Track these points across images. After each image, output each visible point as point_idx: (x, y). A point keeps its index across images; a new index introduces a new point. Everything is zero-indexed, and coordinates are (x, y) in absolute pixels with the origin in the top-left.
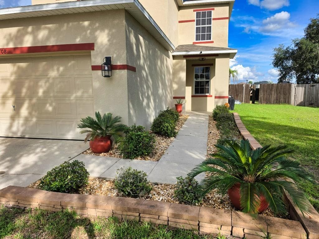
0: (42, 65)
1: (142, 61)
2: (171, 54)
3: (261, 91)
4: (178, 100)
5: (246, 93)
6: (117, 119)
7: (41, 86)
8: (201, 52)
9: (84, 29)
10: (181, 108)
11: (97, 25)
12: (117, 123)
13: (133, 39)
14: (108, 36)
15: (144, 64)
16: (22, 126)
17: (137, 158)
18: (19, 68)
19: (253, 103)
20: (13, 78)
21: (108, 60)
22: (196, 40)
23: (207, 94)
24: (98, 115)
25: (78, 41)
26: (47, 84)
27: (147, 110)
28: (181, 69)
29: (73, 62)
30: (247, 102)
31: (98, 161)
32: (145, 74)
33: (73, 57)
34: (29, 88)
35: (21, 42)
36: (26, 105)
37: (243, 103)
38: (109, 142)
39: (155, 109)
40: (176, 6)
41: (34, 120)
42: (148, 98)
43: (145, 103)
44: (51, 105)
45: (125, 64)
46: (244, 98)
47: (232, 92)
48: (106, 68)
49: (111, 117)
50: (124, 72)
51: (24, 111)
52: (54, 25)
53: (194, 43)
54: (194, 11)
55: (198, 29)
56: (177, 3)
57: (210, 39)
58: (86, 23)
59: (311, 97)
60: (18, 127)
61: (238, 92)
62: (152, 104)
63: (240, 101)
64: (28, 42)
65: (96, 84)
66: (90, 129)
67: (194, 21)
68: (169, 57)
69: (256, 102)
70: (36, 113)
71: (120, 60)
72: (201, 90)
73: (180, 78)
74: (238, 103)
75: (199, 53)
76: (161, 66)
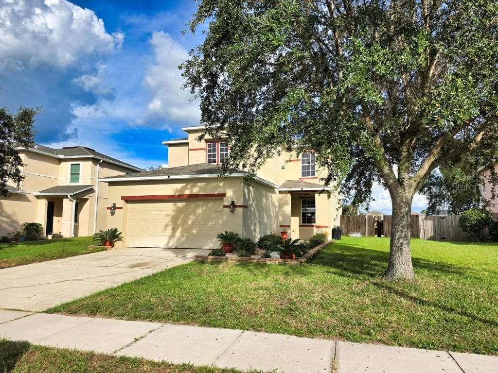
0: (192, 205)
1: (251, 202)
2: (277, 191)
3: (386, 223)
4: (283, 228)
5: (370, 225)
7: (191, 218)
8: (302, 189)
9: (220, 187)
10: (286, 235)
11: (227, 185)
12: (236, 237)
13: (246, 191)
14: (233, 191)
15: (253, 204)
16: (176, 242)
19: (379, 236)
20: (173, 214)
21: (233, 202)
22: (302, 176)
23: (313, 224)
25: (216, 193)
26: (195, 217)
27: (254, 233)
28: (287, 203)
29: (211, 204)
30: (371, 235)
32: (253, 209)
34: (183, 220)
35: (184, 192)
36: (179, 230)
37: (366, 235)
38: (231, 247)
39: (260, 233)
41: (184, 238)
42: (255, 224)
43: (252, 228)
44: (196, 229)
45: (242, 205)
46: (367, 231)
47: (353, 224)
48: (231, 207)
49: (233, 234)
50: (241, 210)
51: (178, 234)
53: (300, 179)
55: (303, 168)
57: (314, 175)
58: (221, 184)
59: (442, 231)
60: (173, 243)
61: (360, 224)
62: (258, 229)
63: (362, 234)
64: (187, 192)
66: (221, 239)
67: (300, 160)
68: (274, 193)
69: (382, 236)
70: (186, 235)
71: (239, 202)
72: (308, 220)
73: (284, 211)
74: (359, 235)
75: (300, 189)
76: (266, 202)
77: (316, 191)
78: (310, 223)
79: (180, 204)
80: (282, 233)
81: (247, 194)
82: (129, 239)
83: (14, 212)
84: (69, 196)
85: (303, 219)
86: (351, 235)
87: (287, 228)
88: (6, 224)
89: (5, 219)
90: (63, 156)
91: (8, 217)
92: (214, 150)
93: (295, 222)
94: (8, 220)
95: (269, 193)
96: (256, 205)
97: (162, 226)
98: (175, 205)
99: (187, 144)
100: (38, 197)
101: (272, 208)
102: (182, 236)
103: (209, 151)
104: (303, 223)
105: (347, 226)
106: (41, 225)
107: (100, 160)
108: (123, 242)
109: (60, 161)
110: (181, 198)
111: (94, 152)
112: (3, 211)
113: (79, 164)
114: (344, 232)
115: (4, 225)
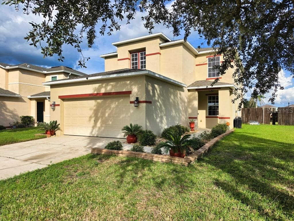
0: (109, 101)
1: (156, 98)
2: (186, 89)
3: (280, 114)
4: (191, 119)
5: (266, 115)
6: (140, 127)
7: (107, 112)
8: (207, 87)
9: (127, 85)
10: (194, 125)
11: (133, 83)
12: (140, 129)
13: (150, 88)
14: (137, 88)
15: (159, 100)
16: (97, 131)
17: (146, 146)
18: (98, 103)
19: (274, 124)
20: (95, 108)
21: (137, 98)
22: (209, 77)
23: (217, 116)
24: (131, 125)
25: (124, 90)
26: (110, 111)
27: (160, 124)
28: (194, 99)
29: (122, 100)
30: (267, 123)
31: (129, 146)
32: (159, 104)
33: (122, 97)
34: (102, 113)
35: (100, 91)
37: (263, 124)
38: (135, 138)
39: (167, 124)
40: (192, 56)
41: (103, 128)
42: (161, 118)
43: (158, 120)
44: (111, 121)
45: (145, 100)
46: (264, 120)
47: (252, 115)
48: (136, 103)
50: (144, 104)
51: (99, 124)
52: (114, 83)
53: (207, 79)
54: (207, 57)
55: (210, 69)
56: (194, 54)
58: (128, 82)
60: (95, 133)
61: (258, 114)
62: (165, 121)
63: (259, 122)
64: (103, 91)
65: (132, 111)
66: (126, 131)
67: (207, 64)
68: (183, 91)
69: (276, 123)
70: (104, 125)
71: (143, 98)
72: (213, 112)
73: (193, 105)
74: (257, 123)
75: (205, 87)
76: (174, 98)
77: (220, 88)
78: (215, 115)
79: (99, 101)
80: (190, 123)
81: (151, 91)
82: (65, 128)
83: (15, 109)
84: (47, 98)
85: (209, 111)
86: (250, 123)
87: (194, 119)
88: (9, 117)
89: (8, 114)
90: (46, 71)
91: (11, 112)
92: (136, 59)
93: (202, 114)
94: (11, 114)
95: (178, 91)
96: (162, 100)
97: (88, 119)
98: (96, 102)
99: (116, 56)
100: (31, 99)
101: (181, 103)
102: (101, 126)
103: (133, 60)
104: (209, 115)
105: (247, 116)
106: (32, 117)
107: (69, 74)
108: (61, 131)
109: (45, 75)
110: (98, 95)
111: (71, 70)
112: (7, 108)
113: (56, 77)
114: (244, 121)
115: (8, 118)
